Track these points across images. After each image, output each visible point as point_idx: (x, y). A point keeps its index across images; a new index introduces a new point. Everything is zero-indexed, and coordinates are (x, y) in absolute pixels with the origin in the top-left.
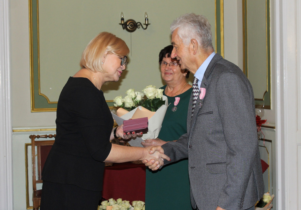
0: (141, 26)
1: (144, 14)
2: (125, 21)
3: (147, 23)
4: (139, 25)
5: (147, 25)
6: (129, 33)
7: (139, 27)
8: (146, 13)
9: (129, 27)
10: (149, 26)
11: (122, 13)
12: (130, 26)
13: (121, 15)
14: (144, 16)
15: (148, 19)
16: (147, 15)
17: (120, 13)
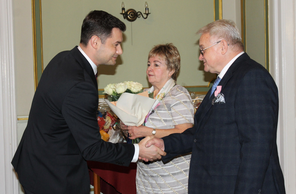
0: (141, 16)
1: (145, 3)
2: (126, 10)
3: (147, 13)
4: (139, 15)
5: (147, 14)
6: (130, 22)
7: (139, 16)
8: (146, 3)
9: (130, 17)
10: (149, 15)
11: (123, 3)
12: (130, 15)
13: (122, 5)
14: (144, 5)
15: (148, 9)
16: (147, 4)
17: (121, 3)
